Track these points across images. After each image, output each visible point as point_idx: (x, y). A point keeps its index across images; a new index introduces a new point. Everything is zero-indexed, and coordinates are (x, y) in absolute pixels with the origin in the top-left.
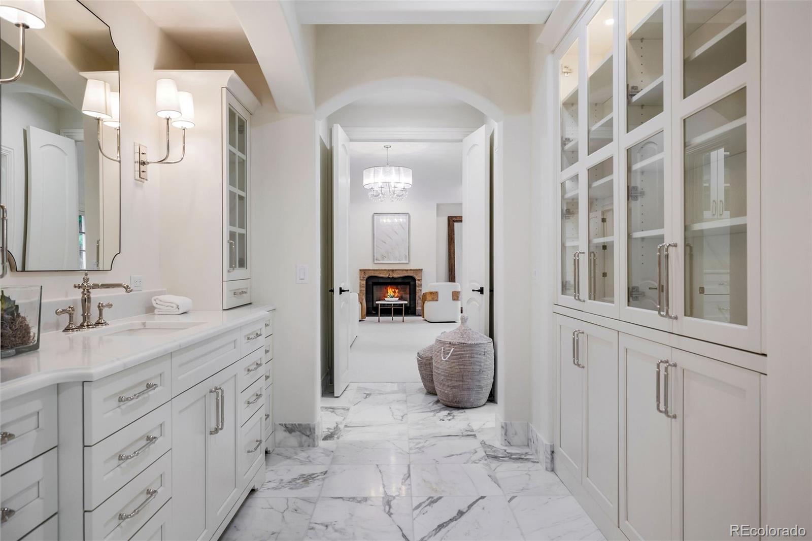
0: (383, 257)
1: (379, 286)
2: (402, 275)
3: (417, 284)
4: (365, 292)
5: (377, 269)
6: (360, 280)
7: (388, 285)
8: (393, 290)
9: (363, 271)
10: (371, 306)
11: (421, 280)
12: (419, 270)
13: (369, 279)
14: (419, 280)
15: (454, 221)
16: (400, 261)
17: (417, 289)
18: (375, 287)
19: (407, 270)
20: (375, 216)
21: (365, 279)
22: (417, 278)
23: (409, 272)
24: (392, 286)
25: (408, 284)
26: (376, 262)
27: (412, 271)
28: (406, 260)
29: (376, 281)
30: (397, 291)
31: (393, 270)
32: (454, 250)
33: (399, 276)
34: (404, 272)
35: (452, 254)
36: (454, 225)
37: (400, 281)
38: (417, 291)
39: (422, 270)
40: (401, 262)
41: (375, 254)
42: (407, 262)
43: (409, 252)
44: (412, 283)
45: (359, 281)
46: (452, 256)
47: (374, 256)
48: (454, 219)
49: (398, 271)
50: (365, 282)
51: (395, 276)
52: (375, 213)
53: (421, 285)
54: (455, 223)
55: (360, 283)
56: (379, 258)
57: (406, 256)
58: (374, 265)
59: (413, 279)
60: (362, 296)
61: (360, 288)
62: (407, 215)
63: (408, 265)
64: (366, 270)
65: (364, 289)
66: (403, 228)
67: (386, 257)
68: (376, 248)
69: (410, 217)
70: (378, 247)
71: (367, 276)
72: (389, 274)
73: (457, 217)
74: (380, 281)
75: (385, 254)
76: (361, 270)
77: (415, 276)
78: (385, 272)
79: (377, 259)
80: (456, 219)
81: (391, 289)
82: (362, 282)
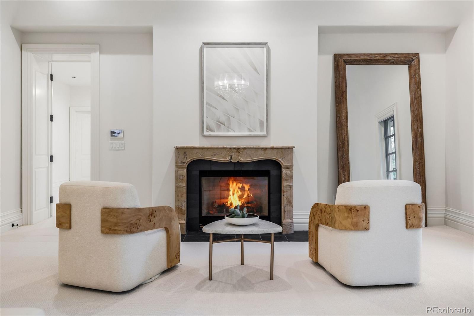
0: (220, 124)
1: (212, 178)
2: (256, 158)
3: (284, 175)
4: (185, 190)
5: (210, 146)
6: (177, 166)
7: (230, 176)
8: (240, 185)
9: (182, 151)
10: (198, 216)
11: (292, 166)
12: (289, 148)
13: (192, 165)
14: (287, 168)
15: (346, 62)
16: (252, 131)
17: (285, 184)
18: (204, 180)
19: (266, 149)
20: (205, 49)
21: (186, 165)
22: (284, 163)
23: (269, 151)
24: (238, 178)
25: (266, 174)
26: (206, 133)
27: (276, 151)
28: (262, 130)
29: (206, 168)
30: (247, 187)
31: (239, 148)
32: (347, 112)
33: (249, 160)
34: (260, 151)
35: (343, 120)
36: (345, 69)
37: (251, 168)
38: (284, 189)
39: (291, 149)
40: (252, 134)
41: (205, 119)
42: (264, 133)
43: (267, 115)
44: (273, 172)
45: (174, 168)
46: (344, 124)
47: (203, 123)
48: (347, 58)
49: (248, 151)
50: (185, 170)
51: (243, 159)
52: (204, 44)
53: (291, 177)
54: (348, 67)
55: (176, 172)
56: (213, 125)
57: (261, 123)
58: (204, 139)
59: (277, 165)
60: (180, 197)
61: (176, 183)
62: (263, 47)
63: (266, 139)
64: (187, 148)
65: (184, 185)
66: (256, 70)
67: (224, 125)
68: (206, 107)
69: (270, 50)
70: (211, 106)
71: (189, 160)
72: (231, 156)
73: (353, 54)
74: (215, 168)
75: (223, 119)
76: (177, 148)
77: (280, 160)
78: (225, 152)
79: (209, 129)
80: (350, 59)
81: (235, 184)
82: (179, 172)
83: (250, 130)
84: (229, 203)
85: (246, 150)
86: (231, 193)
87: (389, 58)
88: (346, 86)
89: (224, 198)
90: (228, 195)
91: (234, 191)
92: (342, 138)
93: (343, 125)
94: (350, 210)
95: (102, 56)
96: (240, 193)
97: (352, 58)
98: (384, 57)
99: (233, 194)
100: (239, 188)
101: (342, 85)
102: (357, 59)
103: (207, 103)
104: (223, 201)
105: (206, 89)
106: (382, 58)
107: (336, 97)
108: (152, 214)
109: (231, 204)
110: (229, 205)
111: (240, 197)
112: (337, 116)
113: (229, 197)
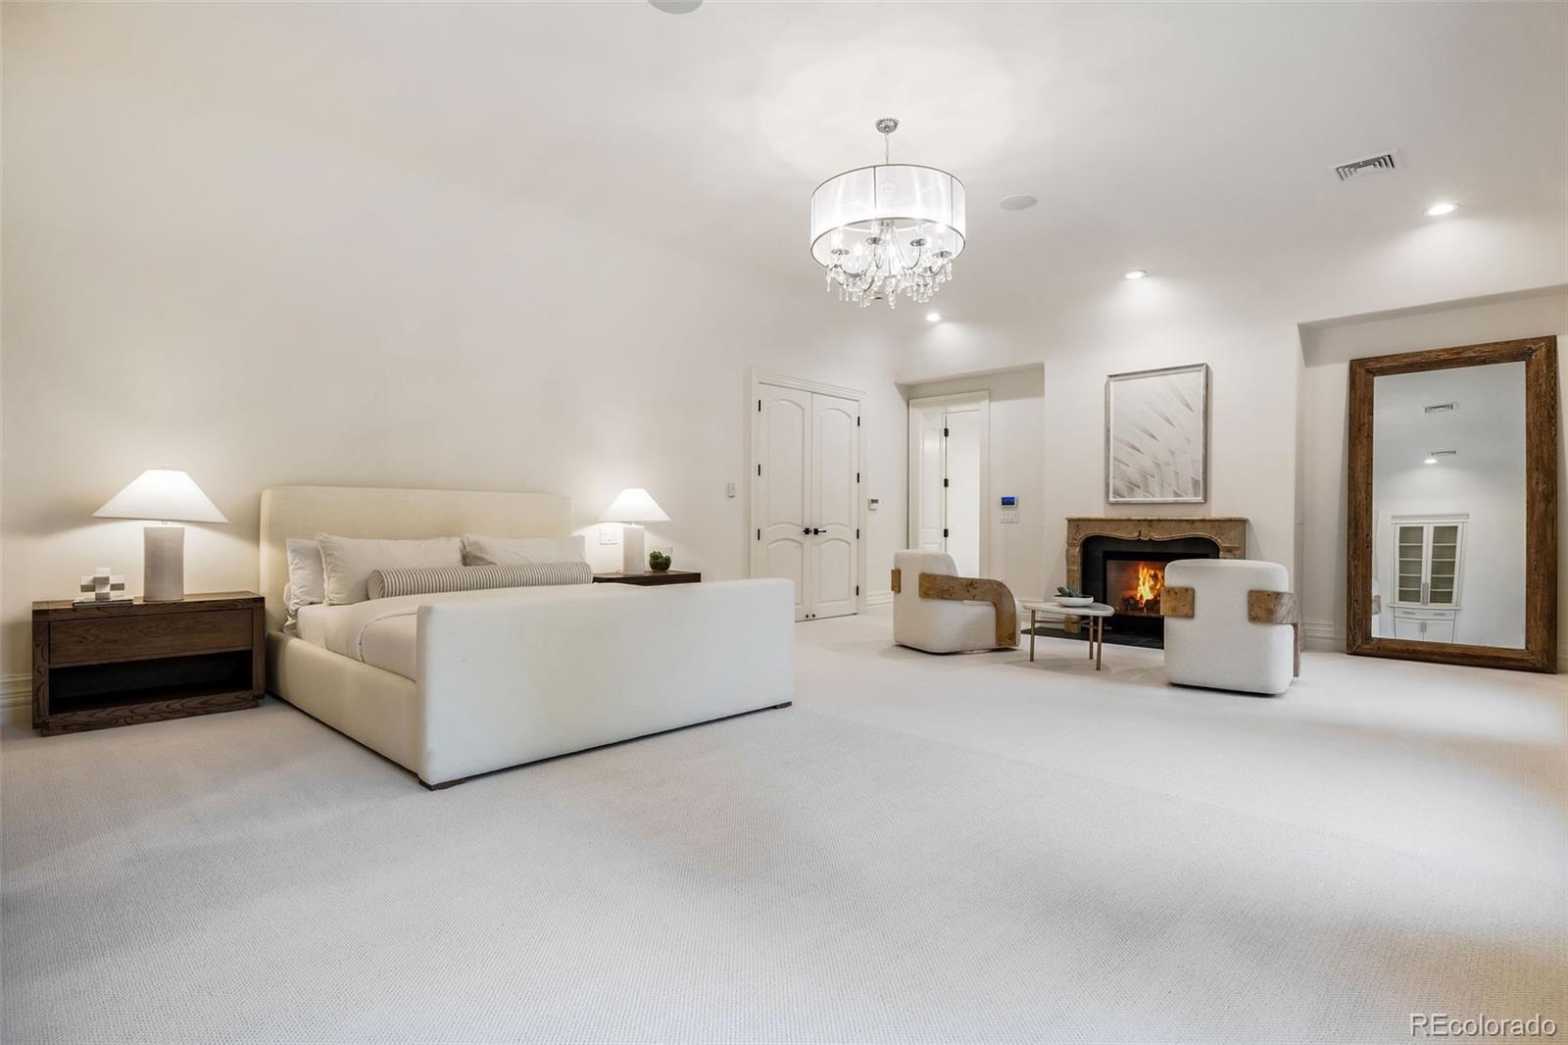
0: (1132, 486)
1: (1123, 562)
2: (1176, 535)
5: (1108, 518)
6: (1068, 543)
7: (1141, 560)
8: (1152, 572)
9: (1075, 523)
11: (1237, 548)
12: (1237, 521)
14: (1227, 550)
15: (1374, 372)
16: (1180, 496)
18: (1112, 565)
19: (1194, 521)
20: (1112, 384)
21: (1080, 542)
22: (1223, 543)
23: (1197, 524)
24: (1149, 563)
26: (1112, 499)
27: (1208, 525)
28: (1196, 494)
29: (1113, 547)
31: (1151, 521)
33: (1167, 537)
34: (1184, 524)
36: (1371, 385)
40: (1180, 499)
41: (1111, 480)
42: (1200, 499)
43: (1205, 472)
45: (1065, 546)
47: (1108, 484)
48: (1373, 365)
49: (1166, 525)
50: (1079, 549)
51: (1156, 537)
52: (1110, 376)
54: (1378, 380)
55: (1068, 551)
56: (1124, 491)
57: (1195, 483)
58: (1110, 508)
60: (1071, 584)
61: (1068, 566)
62: (1200, 371)
63: (1204, 507)
64: (1079, 520)
65: (1076, 568)
66: (1188, 405)
67: (1139, 488)
68: (1114, 465)
69: (1212, 372)
70: (1119, 461)
71: (1082, 536)
72: (1140, 532)
73: (1385, 357)
74: (1124, 548)
75: (1136, 477)
76: (1070, 520)
77: (1215, 538)
78: (1131, 525)
79: (1117, 493)
80: (1379, 366)
81: (1145, 570)
82: (1071, 551)
83: (1176, 494)
84: (1139, 595)
85: (1162, 524)
86: (1141, 582)
87: (1472, 354)
88: (1372, 414)
89: (1132, 589)
90: (1138, 585)
91: (1145, 579)
92: (1356, 503)
93: (1358, 482)
94: (1169, 591)
95: (993, 404)
96: (1152, 583)
97: (1384, 365)
98: (1459, 353)
99: (1144, 584)
100: (1151, 576)
101: (1360, 413)
102: (1394, 364)
103: (1115, 459)
104: (1132, 593)
105: (1114, 439)
106: (1454, 357)
107: (1350, 435)
108: (971, 585)
109: (1141, 597)
110: (1138, 598)
111: (1152, 588)
112: (1349, 467)
113: (1139, 588)
